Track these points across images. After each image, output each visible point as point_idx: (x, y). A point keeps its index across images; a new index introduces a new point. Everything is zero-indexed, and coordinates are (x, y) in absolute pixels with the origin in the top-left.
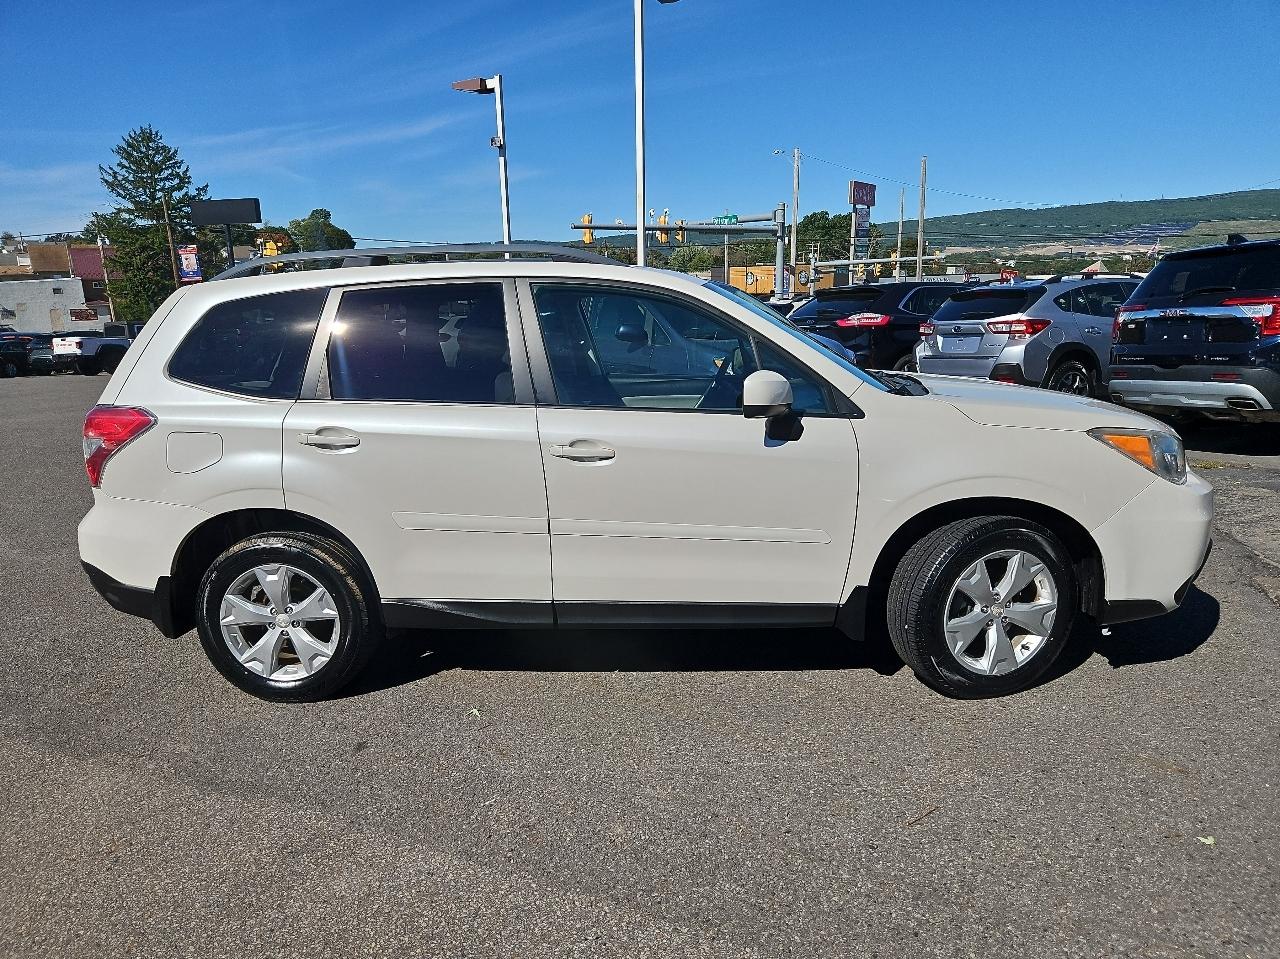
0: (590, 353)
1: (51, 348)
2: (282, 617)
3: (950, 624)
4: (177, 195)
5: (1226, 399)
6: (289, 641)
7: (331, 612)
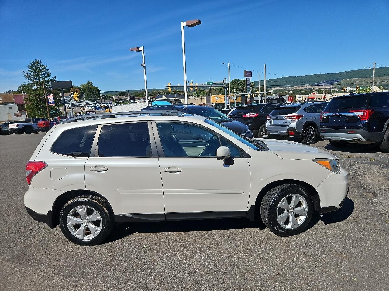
0: (173, 135)
1: (8, 127)
2: (85, 221)
3: (279, 217)
4: (46, 79)
5: (353, 138)
6: (88, 228)
7: (99, 218)
